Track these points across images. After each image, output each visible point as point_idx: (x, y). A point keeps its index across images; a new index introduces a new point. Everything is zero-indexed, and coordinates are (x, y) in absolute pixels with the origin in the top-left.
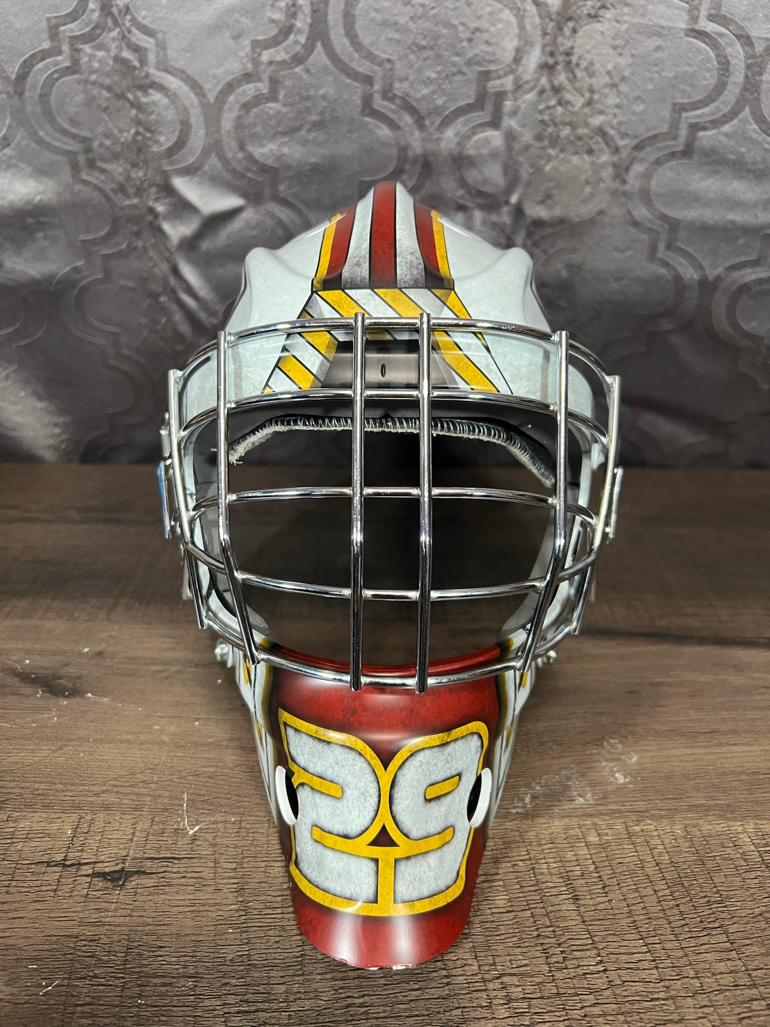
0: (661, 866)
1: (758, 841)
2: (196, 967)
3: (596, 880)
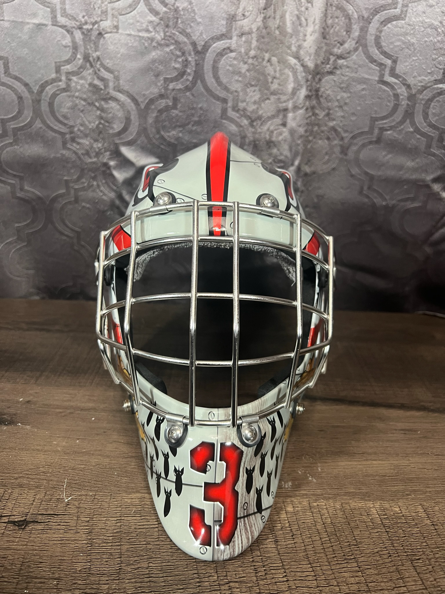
1: (381, 513)
2: (59, 574)
3: (289, 531)
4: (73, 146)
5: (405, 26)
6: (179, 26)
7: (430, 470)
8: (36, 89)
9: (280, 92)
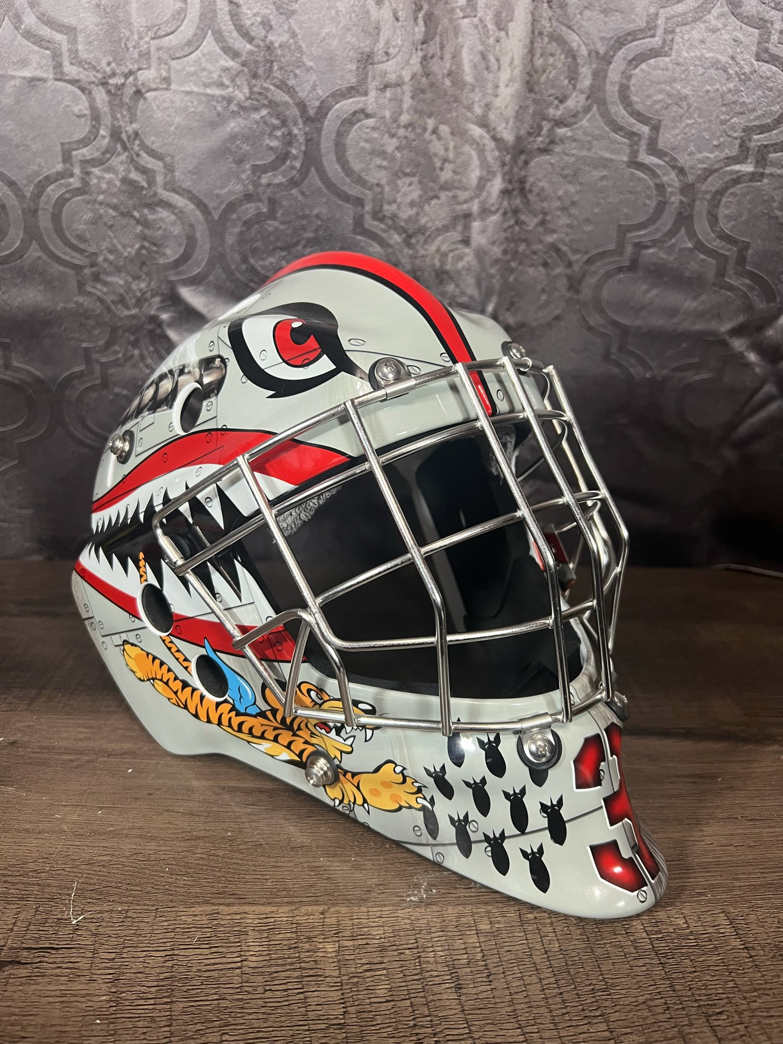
0: (550, 954)
1: (651, 929)
3: (482, 968)
4: (96, 289)
5: (671, 66)
6: (275, 75)
7: (739, 848)
8: (28, 191)
9: (456, 184)
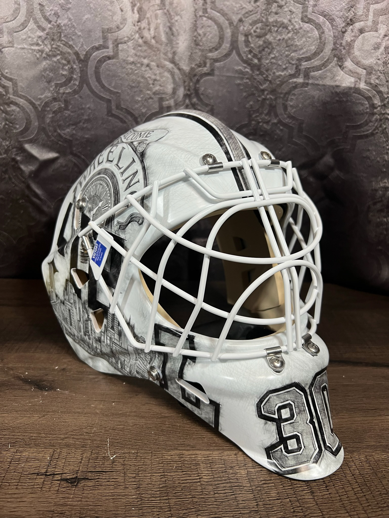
0: (355, 476)
